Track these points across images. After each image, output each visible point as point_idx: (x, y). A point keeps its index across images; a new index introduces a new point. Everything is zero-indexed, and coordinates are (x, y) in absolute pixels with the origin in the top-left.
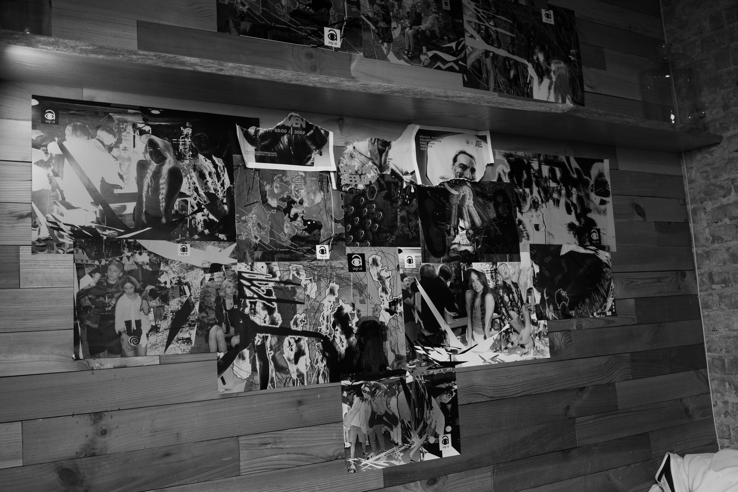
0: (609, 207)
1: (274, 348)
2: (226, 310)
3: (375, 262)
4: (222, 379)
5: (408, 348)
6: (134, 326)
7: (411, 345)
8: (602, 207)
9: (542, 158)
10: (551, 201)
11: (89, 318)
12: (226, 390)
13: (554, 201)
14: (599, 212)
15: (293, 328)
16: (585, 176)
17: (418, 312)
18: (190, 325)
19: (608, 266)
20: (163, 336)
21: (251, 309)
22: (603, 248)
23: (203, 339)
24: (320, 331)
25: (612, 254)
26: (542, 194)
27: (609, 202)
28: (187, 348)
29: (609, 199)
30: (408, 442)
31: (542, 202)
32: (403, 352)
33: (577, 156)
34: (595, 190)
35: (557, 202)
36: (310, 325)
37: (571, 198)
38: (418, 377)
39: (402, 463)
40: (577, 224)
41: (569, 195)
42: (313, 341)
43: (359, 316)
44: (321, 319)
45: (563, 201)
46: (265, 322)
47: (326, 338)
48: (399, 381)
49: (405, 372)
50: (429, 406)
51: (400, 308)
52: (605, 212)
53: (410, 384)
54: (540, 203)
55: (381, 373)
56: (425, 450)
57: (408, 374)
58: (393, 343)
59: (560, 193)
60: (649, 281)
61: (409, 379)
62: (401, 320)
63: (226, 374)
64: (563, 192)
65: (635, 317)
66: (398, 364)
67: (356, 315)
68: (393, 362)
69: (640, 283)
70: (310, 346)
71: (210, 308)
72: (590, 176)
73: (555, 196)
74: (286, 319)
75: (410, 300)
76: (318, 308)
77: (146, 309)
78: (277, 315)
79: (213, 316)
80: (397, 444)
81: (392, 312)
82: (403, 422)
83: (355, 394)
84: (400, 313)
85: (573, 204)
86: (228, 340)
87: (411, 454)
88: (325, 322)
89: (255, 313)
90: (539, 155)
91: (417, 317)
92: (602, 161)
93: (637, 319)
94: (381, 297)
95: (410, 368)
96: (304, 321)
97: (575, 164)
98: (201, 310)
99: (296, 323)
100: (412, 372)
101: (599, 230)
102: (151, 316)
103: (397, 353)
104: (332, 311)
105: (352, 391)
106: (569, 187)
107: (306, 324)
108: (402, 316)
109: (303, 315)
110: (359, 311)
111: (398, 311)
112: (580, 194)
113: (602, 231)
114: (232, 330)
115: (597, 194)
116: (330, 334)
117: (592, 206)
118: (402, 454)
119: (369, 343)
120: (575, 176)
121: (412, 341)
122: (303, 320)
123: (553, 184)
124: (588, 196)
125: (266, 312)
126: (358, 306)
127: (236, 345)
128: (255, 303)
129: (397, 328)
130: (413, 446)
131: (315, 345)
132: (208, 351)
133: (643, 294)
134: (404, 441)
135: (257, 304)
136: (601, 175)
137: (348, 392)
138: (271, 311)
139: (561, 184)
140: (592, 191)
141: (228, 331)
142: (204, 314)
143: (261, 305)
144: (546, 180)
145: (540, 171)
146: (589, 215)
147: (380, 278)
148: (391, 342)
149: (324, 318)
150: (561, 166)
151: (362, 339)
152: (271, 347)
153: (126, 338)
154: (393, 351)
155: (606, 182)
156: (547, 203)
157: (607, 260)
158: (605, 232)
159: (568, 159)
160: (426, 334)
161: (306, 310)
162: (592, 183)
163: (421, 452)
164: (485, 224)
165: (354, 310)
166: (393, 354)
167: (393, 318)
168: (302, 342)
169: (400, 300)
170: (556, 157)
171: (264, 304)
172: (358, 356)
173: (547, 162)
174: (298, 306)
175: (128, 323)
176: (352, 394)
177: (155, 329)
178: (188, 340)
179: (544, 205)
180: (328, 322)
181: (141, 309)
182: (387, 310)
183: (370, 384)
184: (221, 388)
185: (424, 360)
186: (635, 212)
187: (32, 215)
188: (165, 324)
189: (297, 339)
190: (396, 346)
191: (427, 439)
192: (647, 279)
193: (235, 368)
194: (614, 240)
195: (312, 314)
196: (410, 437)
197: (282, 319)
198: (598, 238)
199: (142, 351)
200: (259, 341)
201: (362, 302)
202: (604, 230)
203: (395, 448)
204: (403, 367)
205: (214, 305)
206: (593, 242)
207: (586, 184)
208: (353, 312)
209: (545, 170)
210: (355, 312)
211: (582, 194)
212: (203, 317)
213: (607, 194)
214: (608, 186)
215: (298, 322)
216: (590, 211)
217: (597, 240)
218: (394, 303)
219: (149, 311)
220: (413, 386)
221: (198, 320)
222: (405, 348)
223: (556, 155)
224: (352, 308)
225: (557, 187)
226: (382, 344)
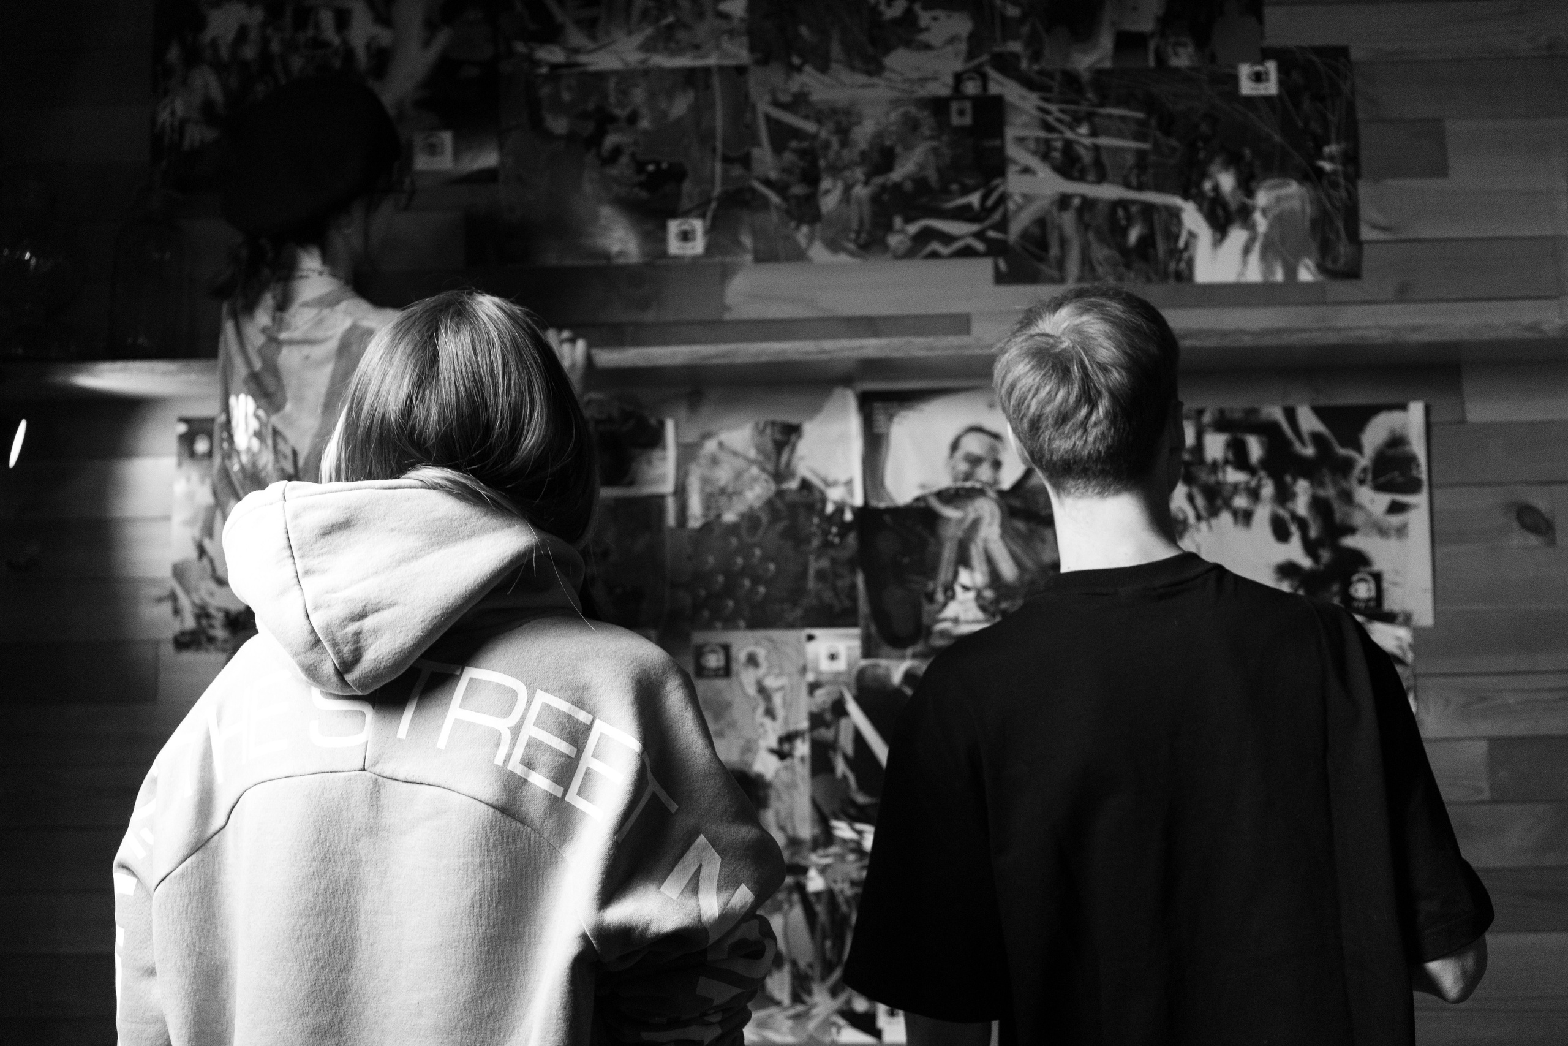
0: (1418, 519)
3: (752, 660)
7: (823, 820)
8: (1396, 520)
9: (1207, 418)
10: (1226, 517)
13: (1235, 513)
14: (1383, 532)
16: (1343, 445)
19: (1401, 662)
22: (1390, 618)
25: (1418, 632)
26: (1200, 501)
27: (1416, 506)
29: (1420, 500)
30: (803, 1002)
31: (1199, 518)
33: (1323, 402)
34: (1375, 478)
35: (1245, 517)
37: (1290, 505)
38: (835, 881)
39: (790, 1039)
40: (1306, 562)
41: (1284, 495)
45: (1263, 514)
49: (804, 870)
51: (802, 748)
52: (1401, 531)
53: (818, 894)
54: (1192, 519)
56: (841, 1021)
57: (813, 873)
58: (783, 814)
59: (1254, 494)
60: (1549, 696)
61: (815, 883)
64: (1268, 490)
65: (1485, 786)
69: (1512, 701)
72: (1359, 448)
73: (1241, 502)
75: (826, 734)
80: (778, 1003)
81: (782, 755)
82: (794, 964)
85: (1295, 517)
87: (812, 1025)
90: (1200, 413)
91: (841, 767)
92: (1403, 407)
93: (1492, 787)
97: (1309, 422)
100: (823, 870)
101: (1378, 578)
106: (1288, 479)
112: (1321, 492)
113: (1388, 578)
115: (1379, 488)
117: (1358, 519)
118: (789, 1023)
120: (1309, 451)
123: (1233, 476)
124: (1347, 497)
130: (814, 1011)
133: (1518, 728)
134: (796, 998)
136: (1397, 441)
139: (1262, 474)
140: (1362, 482)
144: (1215, 467)
145: (1199, 447)
146: (1349, 542)
147: (762, 690)
150: (1269, 432)
154: (782, 828)
155: (1412, 459)
156: (1214, 522)
157: (1400, 647)
158: (1399, 579)
159: (1291, 414)
160: (861, 799)
162: (1363, 462)
163: (834, 1024)
164: (1028, 577)
167: (786, 768)
170: (1254, 411)
173: (1220, 426)
179: (1203, 525)
182: (772, 751)
185: (853, 851)
186: (1515, 525)
187: (173, 597)
191: (848, 1002)
192: (1538, 690)
194: (1428, 598)
198: (1373, 593)
202: (1396, 572)
203: (773, 1010)
206: (1356, 604)
207: (1345, 467)
209: (1215, 446)
211: (1329, 492)
213: (1413, 487)
214: (1418, 465)
216: (1351, 530)
217: (1368, 600)
218: (789, 738)
220: (824, 899)
223: (1256, 406)
225: (1248, 483)
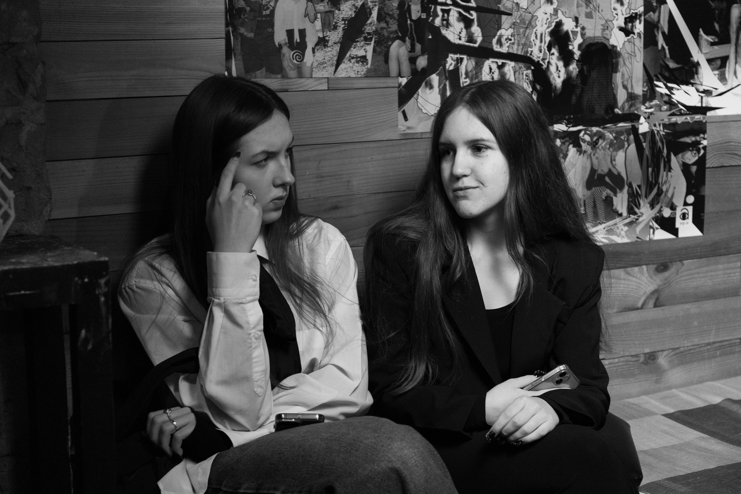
1: (470, 74)
2: (411, 20)
4: (404, 113)
5: (645, 84)
6: (297, 37)
11: (243, 24)
12: (409, 128)
15: (496, 48)
17: (663, 33)
18: (366, 39)
20: (333, 51)
21: (443, 20)
23: (381, 58)
24: (531, 54)
28: (361, 69)
32: (639, 89)
36: (518, 45)
42: (520, 68)
43: (583, 35)
44: (533, 37)
46: (460, 39)
47: (537, 65)
48: (630, 129)
50: (667, 167)
55: (607, 118)
62: (640, 43)
63: (409, 107)
66: (631, 106)
67: (579, 35)
68: (624, 103)
70: (517, 73)
71: (392, 16)
74: (488, 36)
76: (530, 22)
77: (312, 14)
78: (476, 29)
79: (394, 27)
83: (570, 144)
84: (639, 34)
86: (413, 60)
88: (538, 42)
89: (447, 25)
94: (615, 9)
95: (646, 113)
96: (510, 40)
98: (380, 18)
99: (499, 42)
102: (318, 24)
103: (630, 91)
104: (548, 27)
105: (567, 139)
107: (513, 44)
108: (640, 37)
109: (511, 31)
110: (583, 29)
111: (636, 31)
114: (418, 47)
116: (543, 60)
119: (594, 74)
121: (652, 74)
122: (510, 37)
125: (462, 25)
126: (583, 20)
127: (423, 69)
128: (448, 12)
129: (632, 55)
131: (523, 74)
132: (387, 75)
135: (451, 13)
137: (562, 141)
138: (468, 23)
141: (412, 49)
142: (383, 25)
143: (456, 15)
148: (623, 75)
149: (536, 37)
151: (585, 68)
152: (467, 73)
153: (287, 52)
161: (514, 24)
165: (576, 27)
166: (624, 91)
168: (506, 69)
169: (640, 15)
171: (460, 13)
172: (578, 91)
174: (504, 17)
175: (290, 33)
176: (567, 144)
177: (322, 42)
178: (363, 59)
180: (541, 42)
181: (306, 15)
183: (591, 131)
184: (402, 126)
188: (335, 36)
189: (500, 64)
190: (630, 81)
193: (420, 100)
195: (522, 30)
196: (638, 206)
197: (483, 36)
199: (306, 72)
200: (451, 64)
201: (589, 15)
204: (637, 110)
205: (396, 12)
208: (575, 30)
210: (579, 29)
212: (382, 29)
215: (503, 40)
219: (316, 18)
221: (376, 32)
222: (641, 83)
224: (574, 24)
226: (611, 77)
